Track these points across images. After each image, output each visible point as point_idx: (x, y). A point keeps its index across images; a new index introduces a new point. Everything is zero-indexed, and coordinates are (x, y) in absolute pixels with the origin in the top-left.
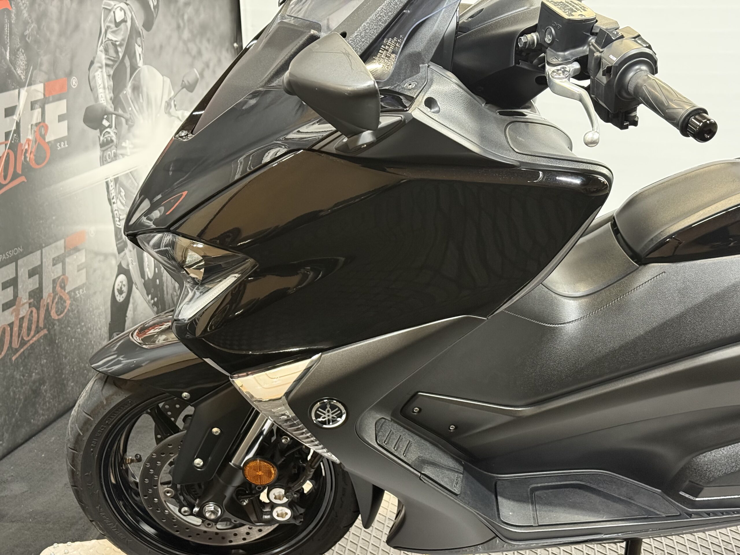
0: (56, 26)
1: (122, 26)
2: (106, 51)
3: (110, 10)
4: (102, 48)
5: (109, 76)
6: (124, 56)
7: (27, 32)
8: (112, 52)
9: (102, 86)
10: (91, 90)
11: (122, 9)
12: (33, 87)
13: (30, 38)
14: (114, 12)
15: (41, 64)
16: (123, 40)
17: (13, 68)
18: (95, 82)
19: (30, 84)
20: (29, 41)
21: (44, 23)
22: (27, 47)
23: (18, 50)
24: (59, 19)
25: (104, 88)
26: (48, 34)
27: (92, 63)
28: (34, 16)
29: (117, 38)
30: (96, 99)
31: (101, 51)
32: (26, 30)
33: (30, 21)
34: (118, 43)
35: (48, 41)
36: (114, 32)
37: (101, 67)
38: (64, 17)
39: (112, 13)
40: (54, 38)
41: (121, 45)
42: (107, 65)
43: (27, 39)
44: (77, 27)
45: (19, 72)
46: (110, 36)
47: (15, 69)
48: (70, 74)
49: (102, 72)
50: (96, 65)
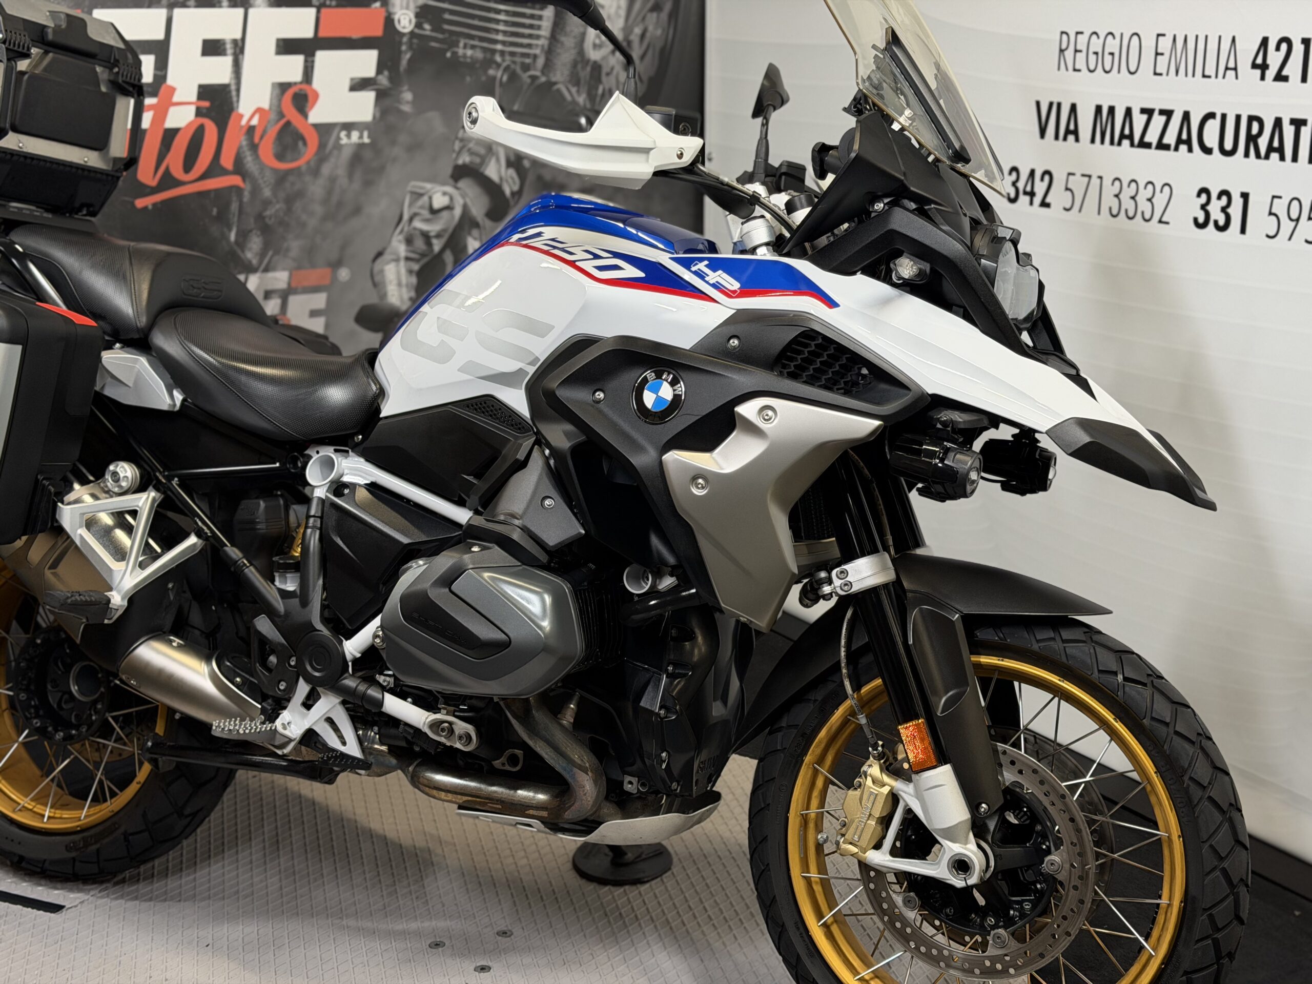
0: (319, 209)
1: (445, 214)
2: (409, 241)
3: (421, 195)
4: (401, 237)
5: (410, 272)
6: (442, 251)
7: (268, 213)
8: (420, 244)
9: (395, 282)
10: (375, 285)
11: (445, 194)
12: (270, 275)
13: (273, 220)
14: (430, 198)
15: (288, 250)
16: (444, 230)
17: (239, 252)
18: (383, 276)
19: (266, 270)
20: (270, 222)
21: (298, 206)
22: (266, 230)
23: (251, 231)
24: (326, 201)
25: (399, 284)
26: (304, 217)
27: (380, 254)
28: (282, 195)
29: (433, 228)
30: (383, 296)
31: (400, 241)
32: (265, 209)
33: (274, 201)
34: (432, 234)
35: (304, 225)
36: (427, 221)
37: (397, 260)
38: (335, 199)
39: (426, 198)
40: (312, 223)
41: (438, 236)
42: (407, 259)
43: (267, 220)
44: (357, 211)
45: (251, 254)
46: (418, 224)
47: (243, 251)
48: (336, 264)
49: (397, 266)
50: (387, 256)
